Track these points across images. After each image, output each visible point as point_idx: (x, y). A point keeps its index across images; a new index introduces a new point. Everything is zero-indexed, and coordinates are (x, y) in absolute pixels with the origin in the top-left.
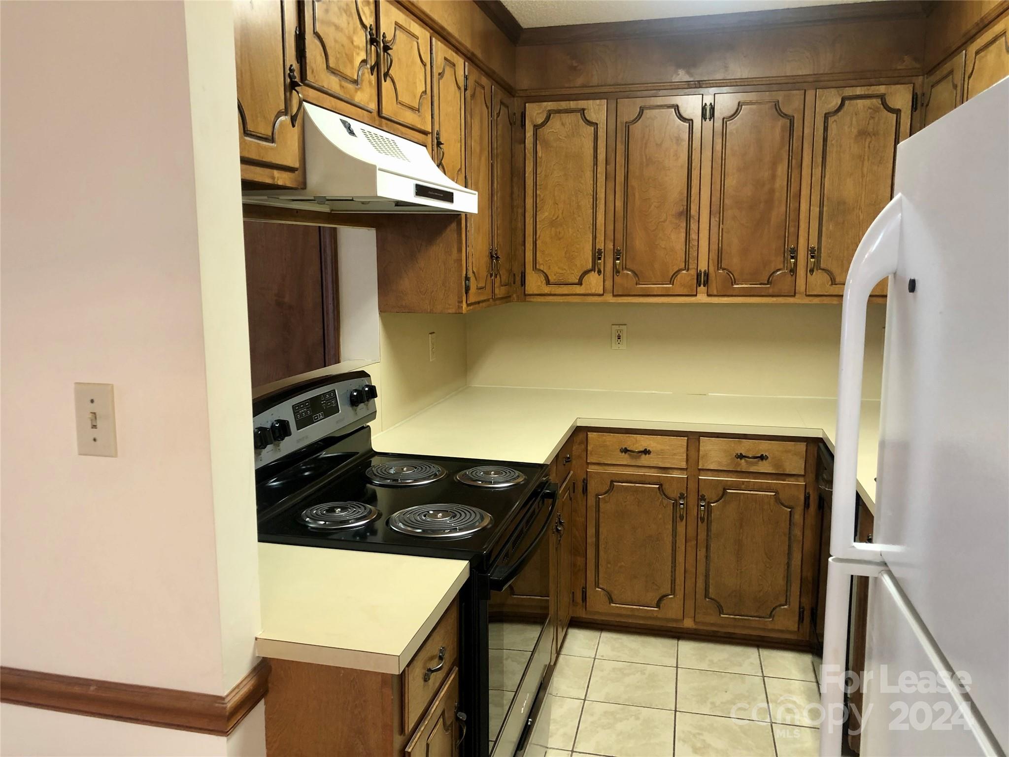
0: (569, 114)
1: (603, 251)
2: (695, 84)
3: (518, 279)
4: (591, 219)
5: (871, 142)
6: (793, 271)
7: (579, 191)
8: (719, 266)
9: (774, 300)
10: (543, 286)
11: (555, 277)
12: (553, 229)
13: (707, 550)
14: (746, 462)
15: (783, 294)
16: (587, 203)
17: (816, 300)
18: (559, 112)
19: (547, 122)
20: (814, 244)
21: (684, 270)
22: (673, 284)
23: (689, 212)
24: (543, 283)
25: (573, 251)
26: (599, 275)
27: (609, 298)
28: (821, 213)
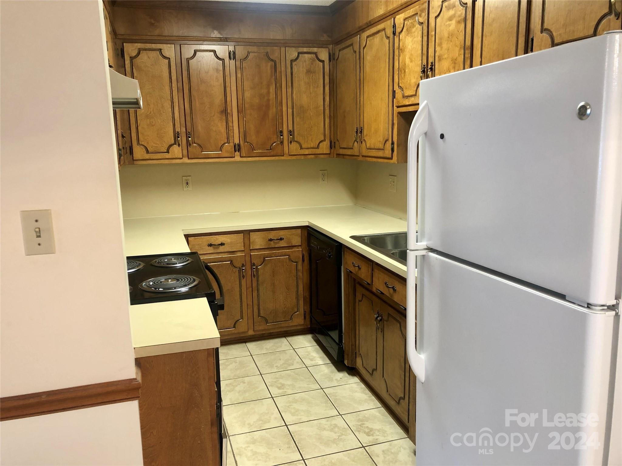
0: (152, 51)
1: (180, 132)
2: (224, 39)
3: (128, 151)
4: (171, 114)
5: (312, 76)
6: (282, 143)
7: (162, 97)
8: (245, 141)
9: (274, 158)
10: (145, 154)
11: (152, 149)
12: (148, 120)
13: (258, 292)
14: (274, 242)
15: (278, 155)
16: (168, 105)
17: (294, 157)
18: (145, 50)
19: (138, 56)
20: (291, 128)
21: (226, 143)
22: (222, 151)
23: (227, 111)
24: (145, 152)
25: (162, 133)
26: (179, 147)
27: (186, 160)
28: (293, 112)
